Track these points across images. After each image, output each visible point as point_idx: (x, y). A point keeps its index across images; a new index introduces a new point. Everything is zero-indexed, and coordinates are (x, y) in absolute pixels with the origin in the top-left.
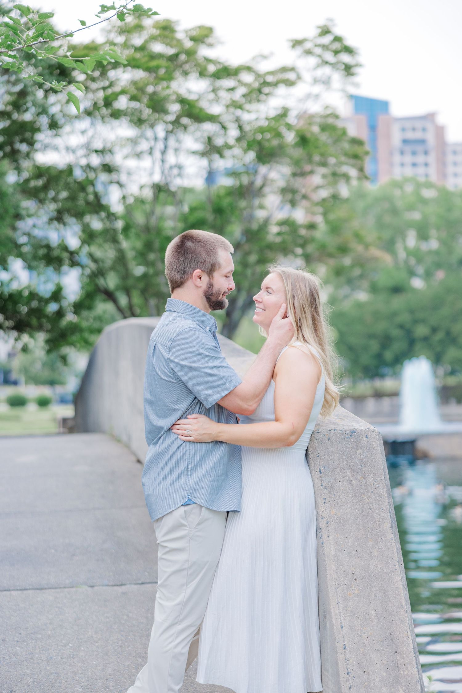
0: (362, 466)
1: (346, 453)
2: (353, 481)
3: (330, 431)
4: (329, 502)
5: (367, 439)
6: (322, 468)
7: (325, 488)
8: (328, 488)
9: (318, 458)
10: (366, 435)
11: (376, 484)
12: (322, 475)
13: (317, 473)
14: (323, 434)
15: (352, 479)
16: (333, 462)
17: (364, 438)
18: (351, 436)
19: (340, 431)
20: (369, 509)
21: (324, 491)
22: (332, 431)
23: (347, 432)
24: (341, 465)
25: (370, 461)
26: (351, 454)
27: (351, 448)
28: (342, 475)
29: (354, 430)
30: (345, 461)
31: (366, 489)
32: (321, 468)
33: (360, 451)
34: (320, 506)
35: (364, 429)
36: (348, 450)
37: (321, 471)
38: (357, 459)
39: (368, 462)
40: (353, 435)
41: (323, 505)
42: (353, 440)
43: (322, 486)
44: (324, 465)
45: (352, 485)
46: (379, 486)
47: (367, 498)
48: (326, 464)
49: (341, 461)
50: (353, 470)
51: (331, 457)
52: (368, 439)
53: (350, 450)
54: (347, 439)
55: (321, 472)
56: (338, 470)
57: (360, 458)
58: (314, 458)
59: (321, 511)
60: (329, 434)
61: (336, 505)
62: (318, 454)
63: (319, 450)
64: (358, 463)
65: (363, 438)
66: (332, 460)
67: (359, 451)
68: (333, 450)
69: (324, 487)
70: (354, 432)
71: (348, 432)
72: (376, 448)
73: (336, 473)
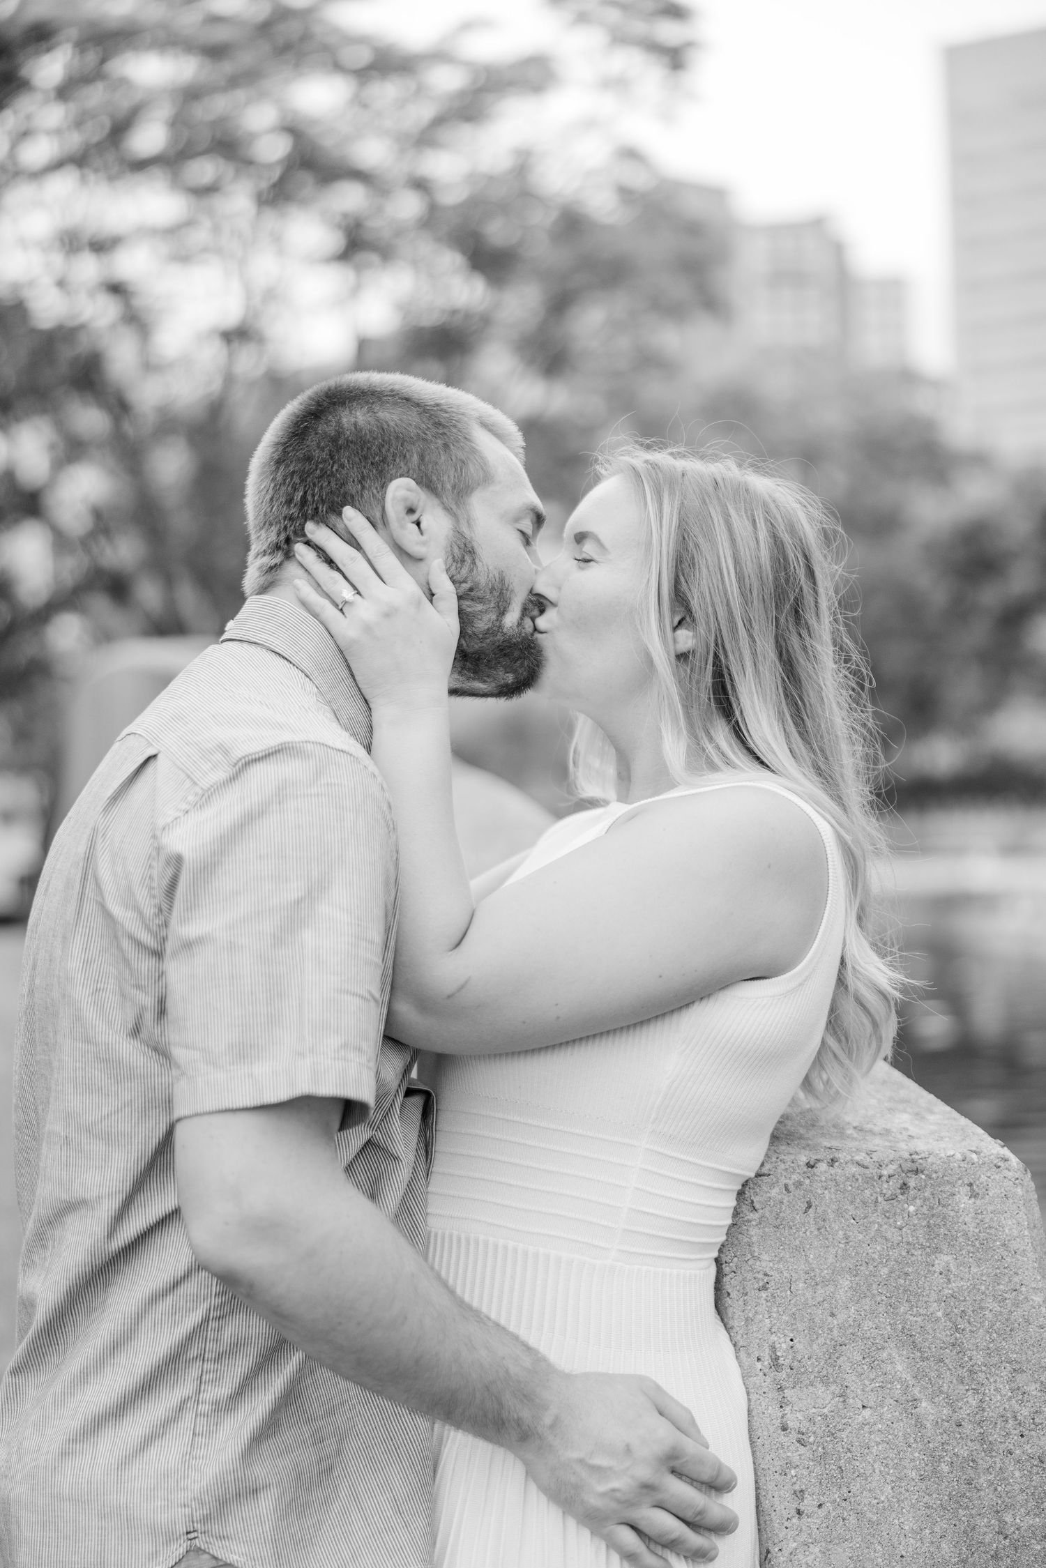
0: (957, 1329)
1: (885, 1271)
2: (924, 1404)
3: (812, 1167)
4: (820, 1506)
5: (973, 1200)
6: (784, 1346)
7: (799, 1441)
8: (812, 1439)
9: (764, 1294)
10: (971, 1185)
11: (1025, 1412)
12: (783, 1375)
13: (759, 1365)
14: (783, 1181)
15: (916, 1391)
16: (832, 1315)
17: (963, 1200)
18: (904, 1186)
19: (854, 1169)
20: (1001, 1537)
21: (797, 1454)
22: (823, 1167)
23: (885, 1172)
24: (867, 1325)
25: (991, 1304)
26: (907, 1274)
27: (908, 1243)
28: (872, 1377)
29: (913, 1161)
30: (881, 1309)
31: (982, 1439)
32: (778, 1346)
33: (946, 1258)
34: (776, 1525)
35: (959, 1156)
36: (894, 1254)
37: (777, 1358)
38: (934, 1296)
39: (982, 1308)
40: (912, 1183)
41: (795, 1520)
42: (912, 1209)
43: (784, 1429)
44: (792, 1331)
45: (919, 1424)
46: (1037, 1420)
47: (990, 1483)
48: (800, 1326)
49: (867, 1308)
50: (919, 1350)
51: (820, 1291)
52: (978, 1202)
53: (904, 1253)
54: (884, 1205)
55: (781, 1361)
56: (853, 1353)
57: (946, 1291)
58: (746, 1294)
59: (786, 1552)
60: (808, 1181)
61: (852, 1519)
62: (760, 1276)
63: (765, 1257)
64: (940, 1314)
65: (957, 1197)
66: (826, 1305)
67: (942, 1260)
68: (831, 1259)
69: (794, 1436)
70: (917, 1172)
71: (892, 1169)
72: (1014, 1245)
73: (846, 1366)
